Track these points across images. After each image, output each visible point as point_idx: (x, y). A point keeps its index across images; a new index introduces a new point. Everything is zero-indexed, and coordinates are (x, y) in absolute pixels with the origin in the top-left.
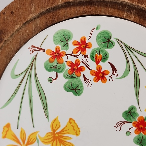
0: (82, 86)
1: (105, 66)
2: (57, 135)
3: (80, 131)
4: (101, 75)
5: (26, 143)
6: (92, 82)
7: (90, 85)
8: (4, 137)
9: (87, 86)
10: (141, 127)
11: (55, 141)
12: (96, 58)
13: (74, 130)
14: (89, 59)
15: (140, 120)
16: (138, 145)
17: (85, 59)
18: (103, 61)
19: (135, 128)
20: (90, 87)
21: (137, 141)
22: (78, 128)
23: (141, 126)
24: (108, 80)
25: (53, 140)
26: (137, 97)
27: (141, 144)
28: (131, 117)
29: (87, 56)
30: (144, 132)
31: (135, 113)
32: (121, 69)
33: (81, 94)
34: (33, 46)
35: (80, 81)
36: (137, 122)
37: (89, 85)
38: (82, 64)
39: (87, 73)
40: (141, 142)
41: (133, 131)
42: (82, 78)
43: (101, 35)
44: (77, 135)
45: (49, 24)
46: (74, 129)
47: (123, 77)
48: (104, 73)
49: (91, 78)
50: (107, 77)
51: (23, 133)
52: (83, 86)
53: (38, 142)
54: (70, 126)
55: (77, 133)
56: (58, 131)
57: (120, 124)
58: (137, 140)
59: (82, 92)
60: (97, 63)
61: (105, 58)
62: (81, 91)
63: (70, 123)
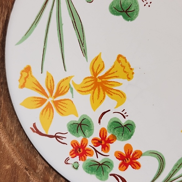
0: (136, 5)
2: (99, 81)
3: (133, 73)
5: (54, 94)
7: (149, 4)
8: (23, 86)
9: (145, 5)
11: (97, 89)
13: (125, 72)
20: (149, 6)
22: (131, 69)
25: (94, 88)
33: (135, 18)
37: (147, 3)
44: (129, 79)
46: (125, 70)
51: (50, 80)
52: (138, 6)
53: (72, 92)
54: (118, 67)
55: (129, 77)
56: (100, 75)
59: (137, 14)
62: (135, 14)
63: (119, 61)
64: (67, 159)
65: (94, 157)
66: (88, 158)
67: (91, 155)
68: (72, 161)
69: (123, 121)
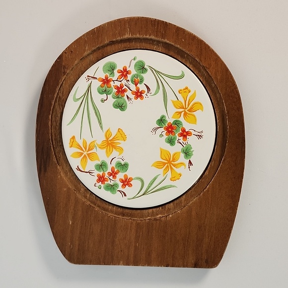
0: (126, 103)
1: (142, 87)
2: (110, 142)
3: (126, 138)
4: (139, 94)
5: (87, 150)
6: (133, 100)
7: (132, 102)
8: (71, 147)
9: (130, 103)
10: (170, 131)
11: (109, 147)
12: (135, 82)
14: (130, 83)
15: (169, 125)
16: (169, 143)
17: (127, 83)
18: (140, 84)
19: (166, 131)
20: (132, 104)
21: (168, 141)
22: (125, 135)
23: (170, 129)
24: (145, 97)
25: (107, 146)
26: (166, 108)
28: (163, 124)
29: (129, 80)
30: (172, 133)
31: (165, 120)
32: (153, 89)
33: (126, 109)
34: (88, 76)
35: (124, 100)
36: (167, 127)
38: (125, 87)
39: (129, 93)
41: (164, 134)
42: (125, 97)
43: (138, 64)
45: (99, 58)
46: (122, 136)
47: (155, 94)
48: (141, 93)
49: (132, 96)
50: (144, 95)
51: (85, 142)
53: (96, 148)
54: (119, 135)
55: (124, 139)
56: (110, 139)
57: (156, 129)
60: (136, 85)
61: (141, 81)
63: (119, 132)
64: (96, 184)
65: (109, 182)
66: (106, 182)
67: (107, 181)
68: (98, 185)
69: (123, 163)
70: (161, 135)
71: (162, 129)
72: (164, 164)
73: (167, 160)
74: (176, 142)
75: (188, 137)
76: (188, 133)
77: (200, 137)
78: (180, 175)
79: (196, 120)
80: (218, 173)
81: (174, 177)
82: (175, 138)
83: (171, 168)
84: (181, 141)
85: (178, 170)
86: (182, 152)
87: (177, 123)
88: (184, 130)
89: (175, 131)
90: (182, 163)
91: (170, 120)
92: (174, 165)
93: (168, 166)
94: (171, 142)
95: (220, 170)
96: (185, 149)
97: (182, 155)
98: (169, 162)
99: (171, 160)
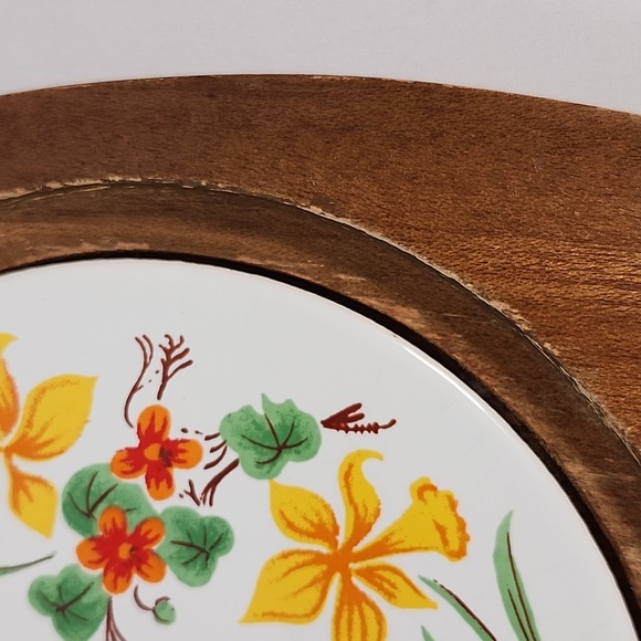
10: (131, 551)
15: (96, 556)
16: (214, 561)
19: (136, 579)
21: (198, 567)
23: (124, 552)
27: (212, 548)
28: (86, 600)
30: (150, 536)
31: (65, 581)
36: (105, 573)
40: (202, 550)
41: (149, 592)
58: (194, 567)
70: (161, 611)
71: (122, 603)
72: (351, 597)
73: (327, 577)
74: (204, 511)
75: (174, 434)
76: (152, 429)
77: (174, 357)
78: (424, 490)
79: (66, 382)
80: (409, 241)
81: (441, 530)
82: (182, 518)
83: (381, 548)
84: (201, 478)
85: (394, 507)
86: (269, 475)
87: (83, 503)
88: (131, 460)
89: (133, 521)
90: (347, 476)
91: (62, 549)
92: (361, 528)
93: (369, 575)
94: (204, 546)
95: (387, 227)
96: (252, 455)
97: (292, 471)
98: (337, 562)
99: (324, 549)
